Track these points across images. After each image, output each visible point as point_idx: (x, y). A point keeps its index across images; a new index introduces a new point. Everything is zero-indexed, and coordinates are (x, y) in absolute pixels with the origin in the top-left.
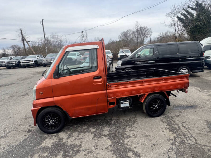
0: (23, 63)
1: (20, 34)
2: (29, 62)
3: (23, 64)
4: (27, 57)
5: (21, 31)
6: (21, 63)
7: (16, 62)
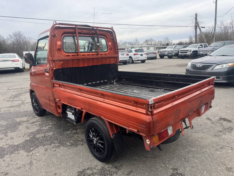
0: (181, 52)
1: (194, 19)
2: (186, 52)
3: (181, 54)
4: (188, 47)
5: (196, 15)
6: (179, 53)
7: (176, 52)
